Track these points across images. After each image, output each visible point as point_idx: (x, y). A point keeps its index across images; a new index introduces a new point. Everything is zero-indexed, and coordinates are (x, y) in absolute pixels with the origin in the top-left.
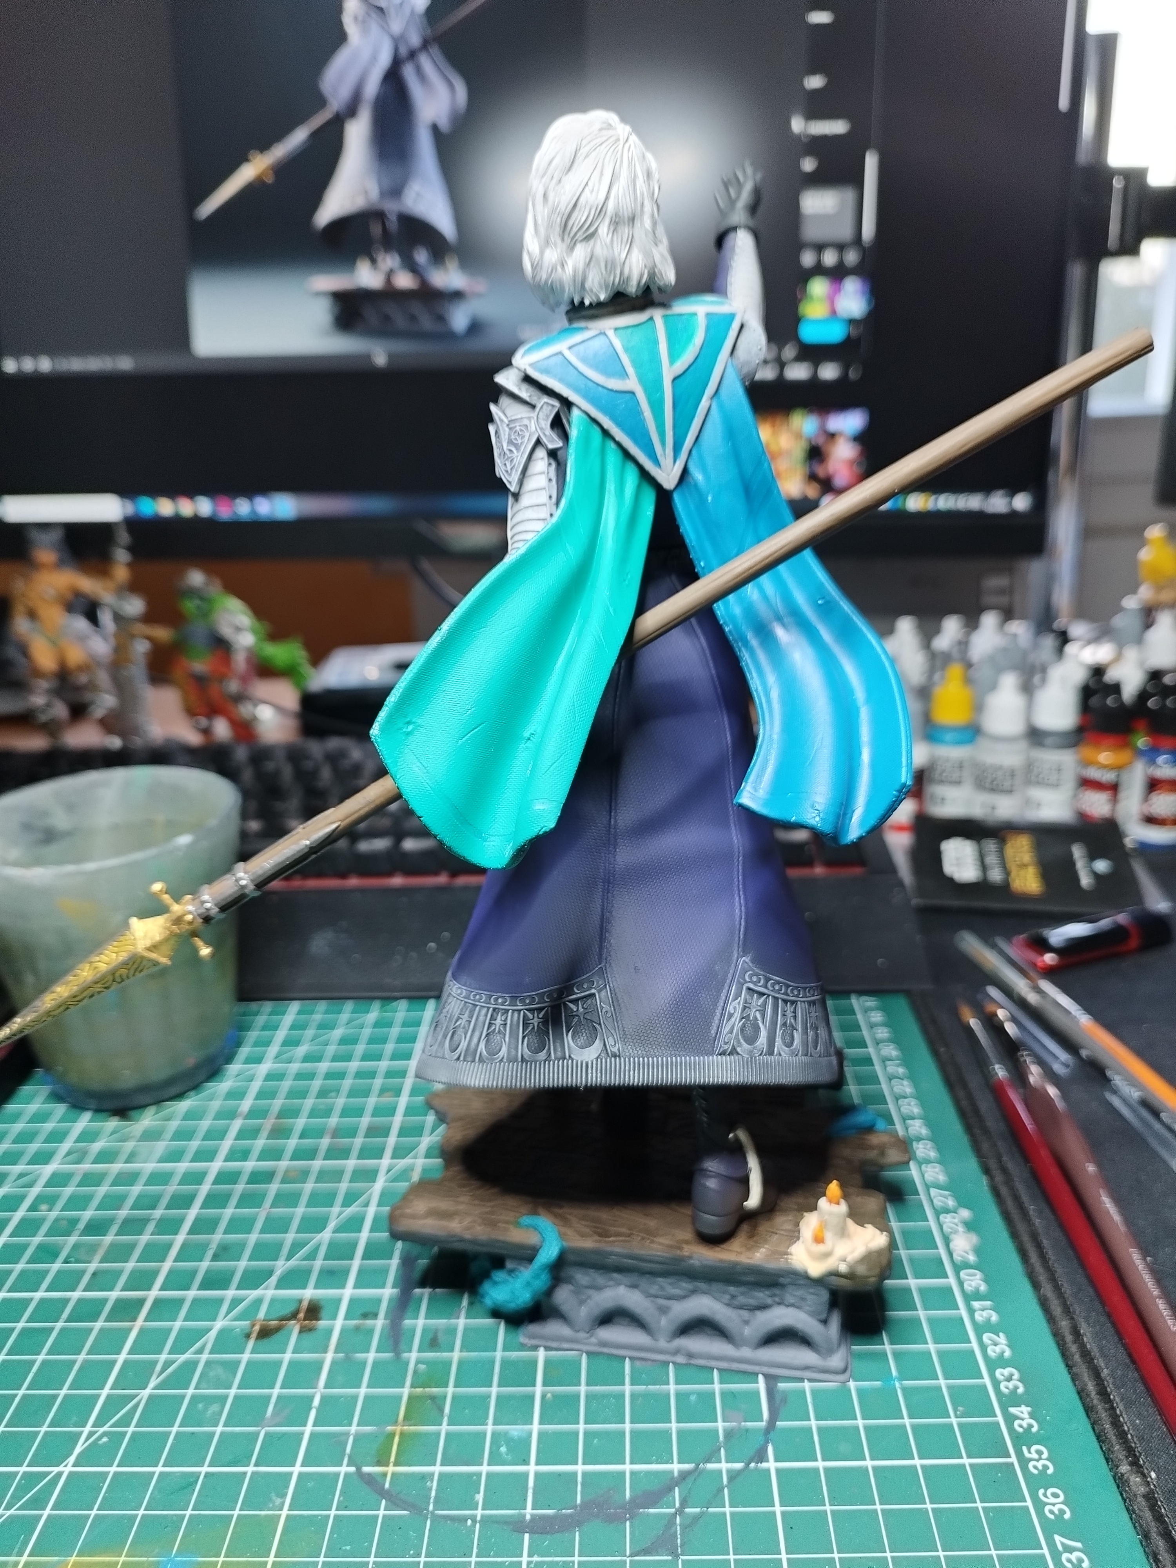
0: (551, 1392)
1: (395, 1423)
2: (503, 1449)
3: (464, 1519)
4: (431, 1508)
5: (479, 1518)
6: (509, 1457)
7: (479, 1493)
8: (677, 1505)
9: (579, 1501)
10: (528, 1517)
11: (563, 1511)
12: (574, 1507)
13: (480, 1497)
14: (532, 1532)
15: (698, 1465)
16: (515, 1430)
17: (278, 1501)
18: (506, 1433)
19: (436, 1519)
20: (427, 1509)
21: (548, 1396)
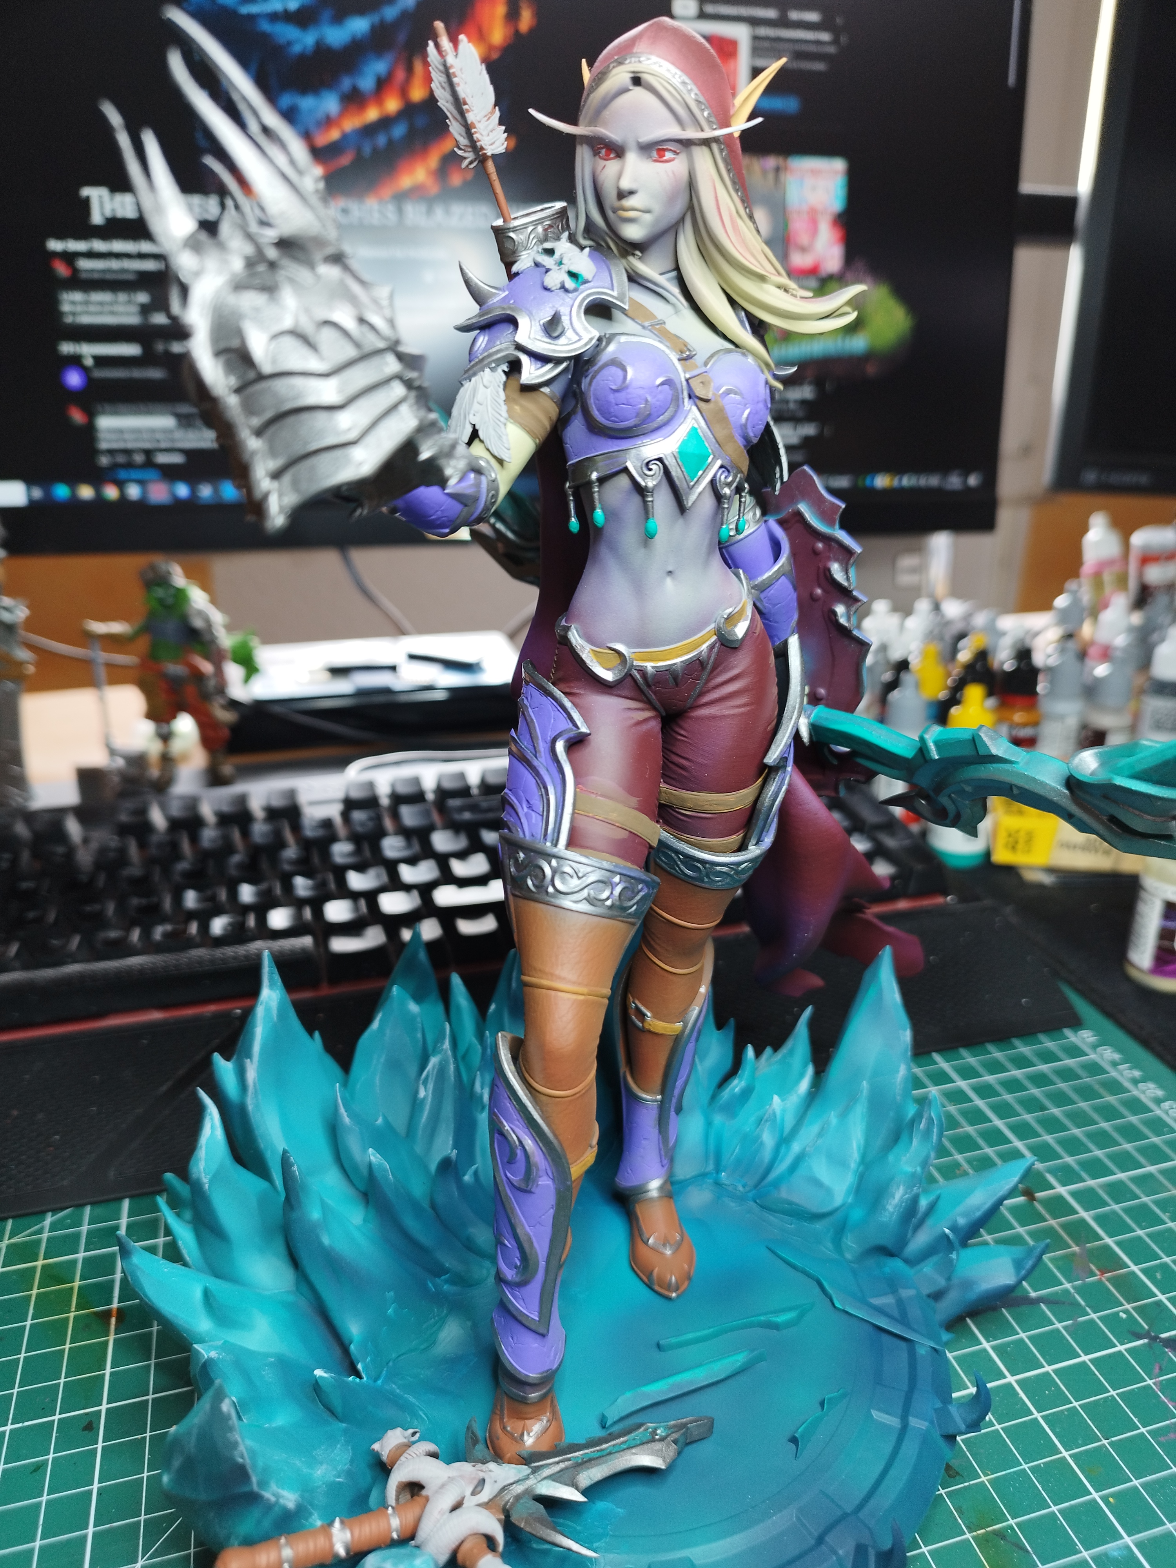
0: (1112, 1495)
21: (1111, 1500)
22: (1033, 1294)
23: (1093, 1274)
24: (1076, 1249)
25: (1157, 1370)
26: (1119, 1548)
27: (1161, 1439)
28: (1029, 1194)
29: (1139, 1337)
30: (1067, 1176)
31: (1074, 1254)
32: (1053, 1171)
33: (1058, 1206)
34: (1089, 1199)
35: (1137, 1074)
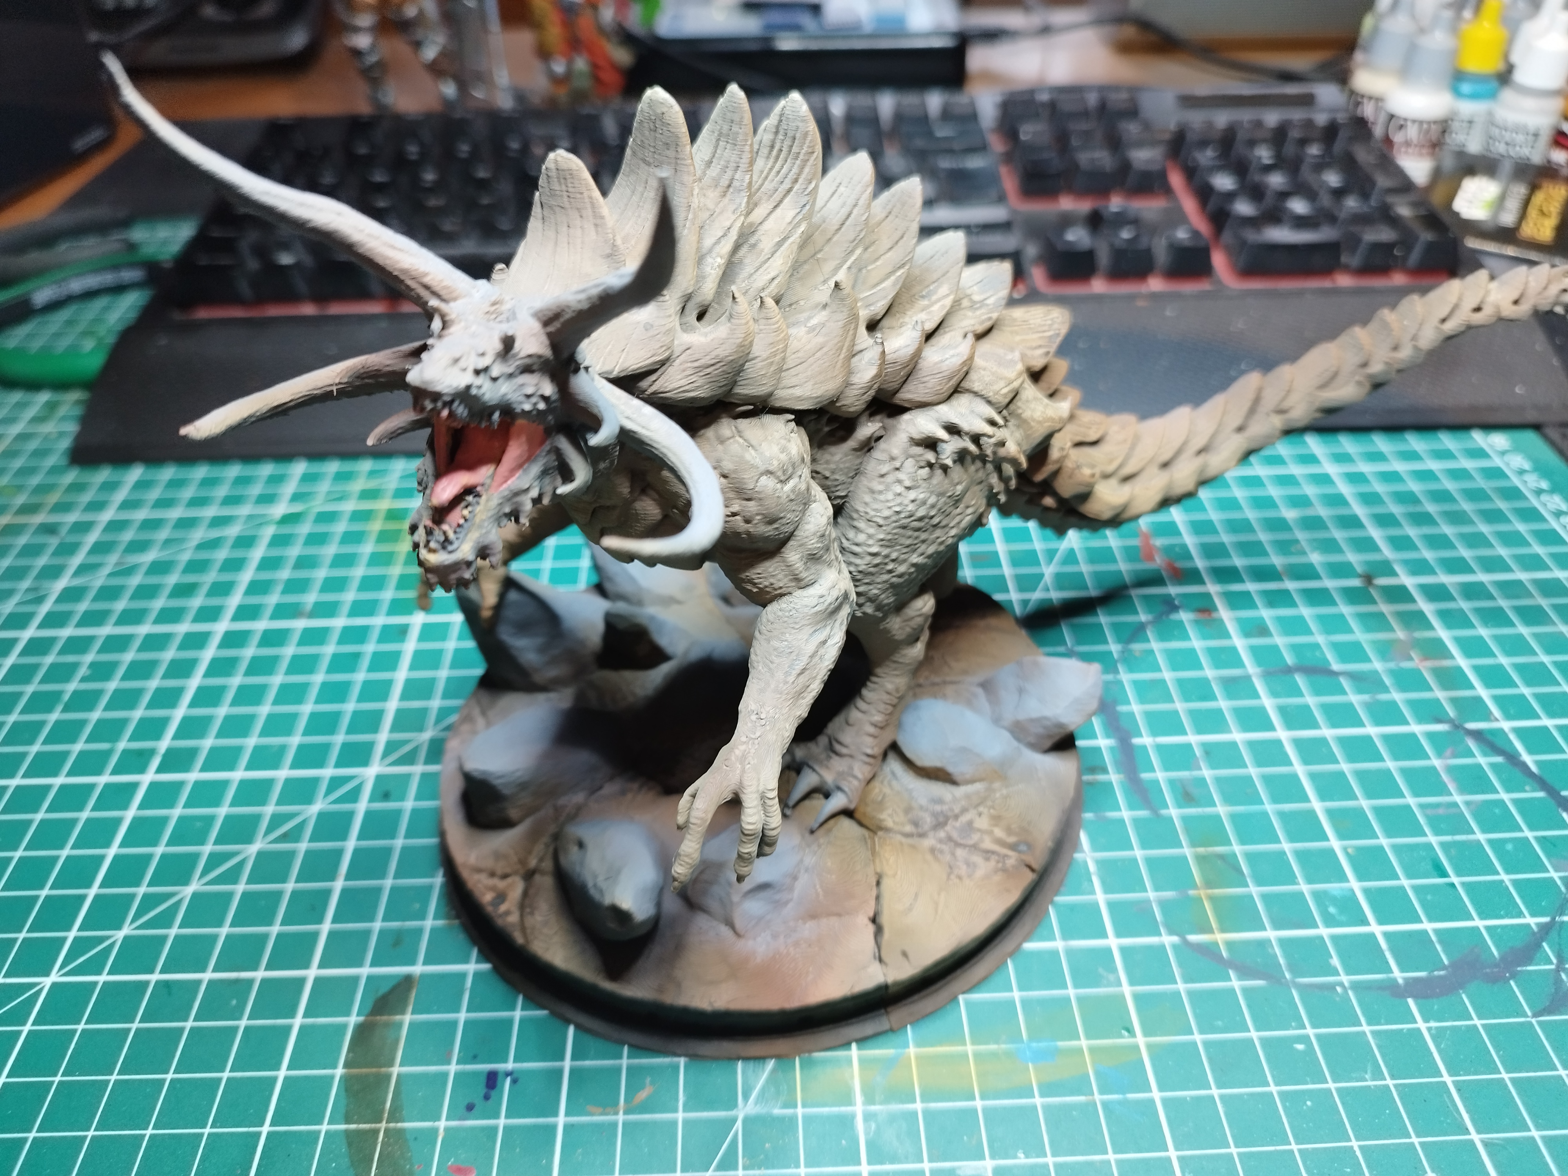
0: (1351, 847)
1: (1195, 887)
2: (1332, 910)
3: (1331, 987)
4: (1288, 976)
5: (1346, 984)
6: (1343, 918)
7: (1331, 957)
8: (1555, 961)
9: (1446, 962)
10: (1400, 981)
11: (1436, 973)
12: (1444, 968)
13: (1335, 961)
14: (1415, 997)
15: (1553, 919)
16: (1334, 888)
17: (1111, 977)
18: (1325, 893)
19: (1301, 988)
20: (1285, 978)
21: (1350, 850)
22: (1336, 667)
23: (1410, 659)
24: (1400, 634)
25: (1448, 752)
26: (1342, 889)
27: (1429, 812)
28: (1368, 579)
29: (1439, 721)
30: (1419, 567)
31: (1398, 641)
32: (1406, 563)
33: (1399, 594)
34: (1436, 593)
35: (1544, 485)
